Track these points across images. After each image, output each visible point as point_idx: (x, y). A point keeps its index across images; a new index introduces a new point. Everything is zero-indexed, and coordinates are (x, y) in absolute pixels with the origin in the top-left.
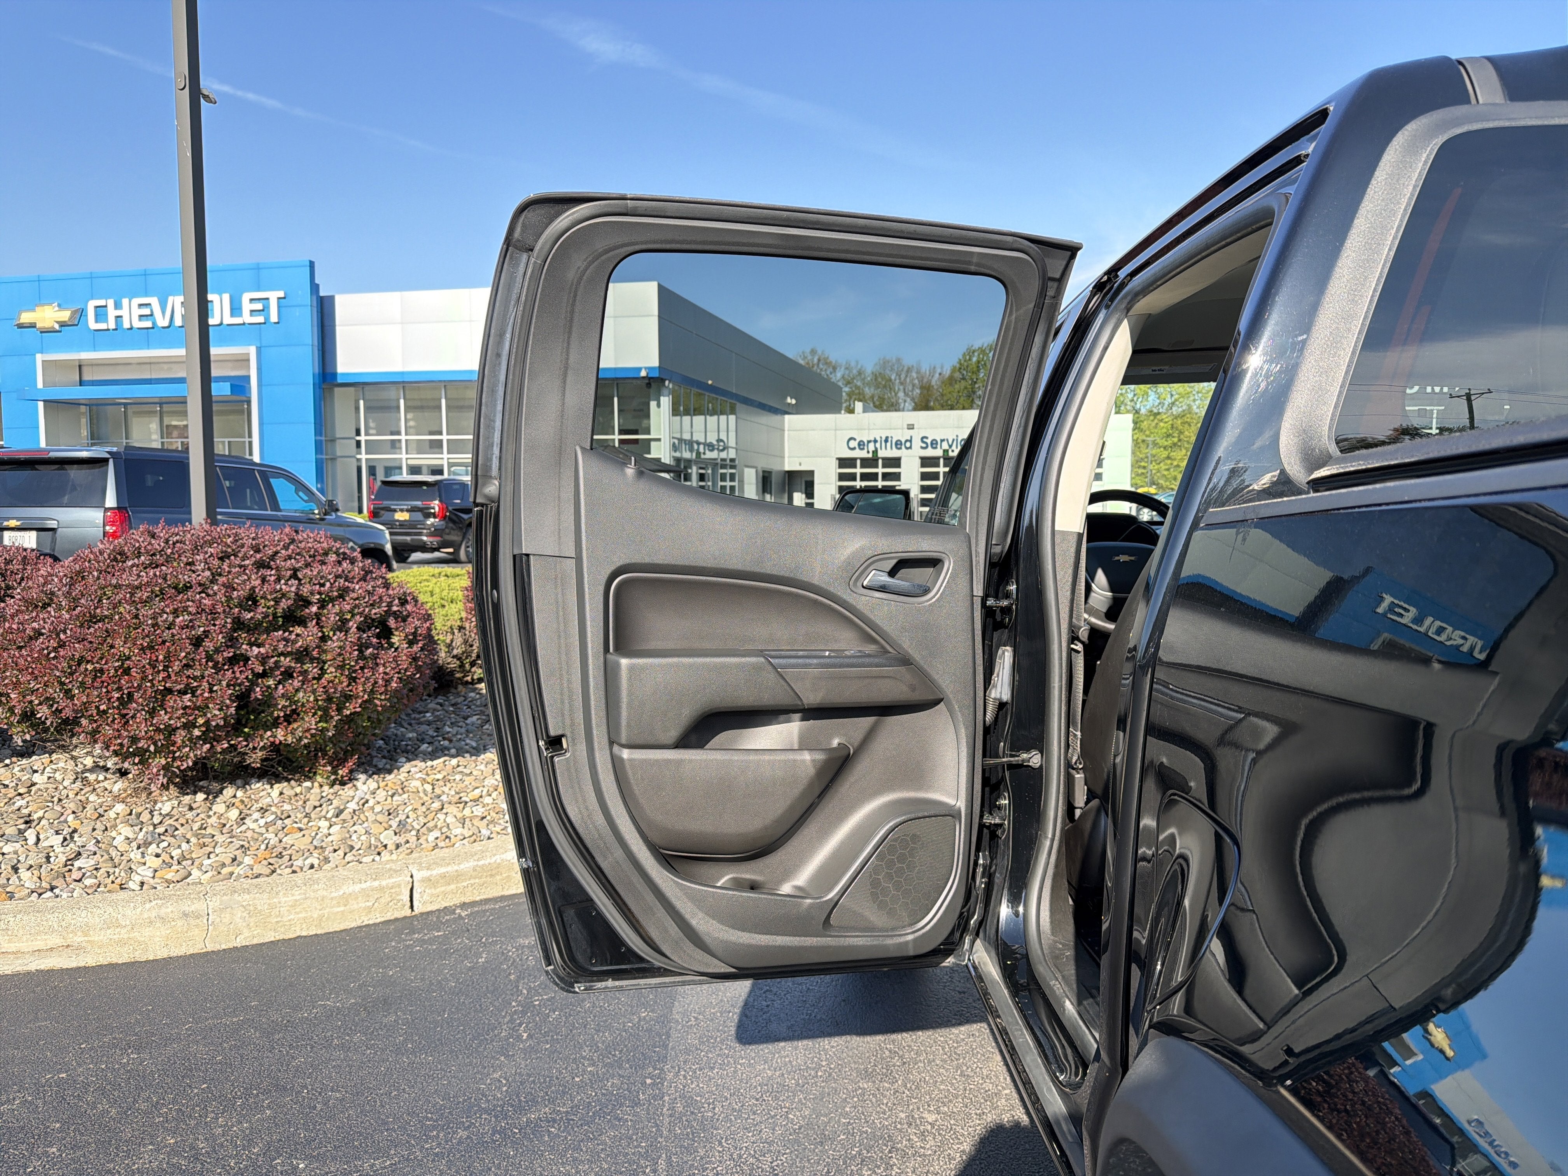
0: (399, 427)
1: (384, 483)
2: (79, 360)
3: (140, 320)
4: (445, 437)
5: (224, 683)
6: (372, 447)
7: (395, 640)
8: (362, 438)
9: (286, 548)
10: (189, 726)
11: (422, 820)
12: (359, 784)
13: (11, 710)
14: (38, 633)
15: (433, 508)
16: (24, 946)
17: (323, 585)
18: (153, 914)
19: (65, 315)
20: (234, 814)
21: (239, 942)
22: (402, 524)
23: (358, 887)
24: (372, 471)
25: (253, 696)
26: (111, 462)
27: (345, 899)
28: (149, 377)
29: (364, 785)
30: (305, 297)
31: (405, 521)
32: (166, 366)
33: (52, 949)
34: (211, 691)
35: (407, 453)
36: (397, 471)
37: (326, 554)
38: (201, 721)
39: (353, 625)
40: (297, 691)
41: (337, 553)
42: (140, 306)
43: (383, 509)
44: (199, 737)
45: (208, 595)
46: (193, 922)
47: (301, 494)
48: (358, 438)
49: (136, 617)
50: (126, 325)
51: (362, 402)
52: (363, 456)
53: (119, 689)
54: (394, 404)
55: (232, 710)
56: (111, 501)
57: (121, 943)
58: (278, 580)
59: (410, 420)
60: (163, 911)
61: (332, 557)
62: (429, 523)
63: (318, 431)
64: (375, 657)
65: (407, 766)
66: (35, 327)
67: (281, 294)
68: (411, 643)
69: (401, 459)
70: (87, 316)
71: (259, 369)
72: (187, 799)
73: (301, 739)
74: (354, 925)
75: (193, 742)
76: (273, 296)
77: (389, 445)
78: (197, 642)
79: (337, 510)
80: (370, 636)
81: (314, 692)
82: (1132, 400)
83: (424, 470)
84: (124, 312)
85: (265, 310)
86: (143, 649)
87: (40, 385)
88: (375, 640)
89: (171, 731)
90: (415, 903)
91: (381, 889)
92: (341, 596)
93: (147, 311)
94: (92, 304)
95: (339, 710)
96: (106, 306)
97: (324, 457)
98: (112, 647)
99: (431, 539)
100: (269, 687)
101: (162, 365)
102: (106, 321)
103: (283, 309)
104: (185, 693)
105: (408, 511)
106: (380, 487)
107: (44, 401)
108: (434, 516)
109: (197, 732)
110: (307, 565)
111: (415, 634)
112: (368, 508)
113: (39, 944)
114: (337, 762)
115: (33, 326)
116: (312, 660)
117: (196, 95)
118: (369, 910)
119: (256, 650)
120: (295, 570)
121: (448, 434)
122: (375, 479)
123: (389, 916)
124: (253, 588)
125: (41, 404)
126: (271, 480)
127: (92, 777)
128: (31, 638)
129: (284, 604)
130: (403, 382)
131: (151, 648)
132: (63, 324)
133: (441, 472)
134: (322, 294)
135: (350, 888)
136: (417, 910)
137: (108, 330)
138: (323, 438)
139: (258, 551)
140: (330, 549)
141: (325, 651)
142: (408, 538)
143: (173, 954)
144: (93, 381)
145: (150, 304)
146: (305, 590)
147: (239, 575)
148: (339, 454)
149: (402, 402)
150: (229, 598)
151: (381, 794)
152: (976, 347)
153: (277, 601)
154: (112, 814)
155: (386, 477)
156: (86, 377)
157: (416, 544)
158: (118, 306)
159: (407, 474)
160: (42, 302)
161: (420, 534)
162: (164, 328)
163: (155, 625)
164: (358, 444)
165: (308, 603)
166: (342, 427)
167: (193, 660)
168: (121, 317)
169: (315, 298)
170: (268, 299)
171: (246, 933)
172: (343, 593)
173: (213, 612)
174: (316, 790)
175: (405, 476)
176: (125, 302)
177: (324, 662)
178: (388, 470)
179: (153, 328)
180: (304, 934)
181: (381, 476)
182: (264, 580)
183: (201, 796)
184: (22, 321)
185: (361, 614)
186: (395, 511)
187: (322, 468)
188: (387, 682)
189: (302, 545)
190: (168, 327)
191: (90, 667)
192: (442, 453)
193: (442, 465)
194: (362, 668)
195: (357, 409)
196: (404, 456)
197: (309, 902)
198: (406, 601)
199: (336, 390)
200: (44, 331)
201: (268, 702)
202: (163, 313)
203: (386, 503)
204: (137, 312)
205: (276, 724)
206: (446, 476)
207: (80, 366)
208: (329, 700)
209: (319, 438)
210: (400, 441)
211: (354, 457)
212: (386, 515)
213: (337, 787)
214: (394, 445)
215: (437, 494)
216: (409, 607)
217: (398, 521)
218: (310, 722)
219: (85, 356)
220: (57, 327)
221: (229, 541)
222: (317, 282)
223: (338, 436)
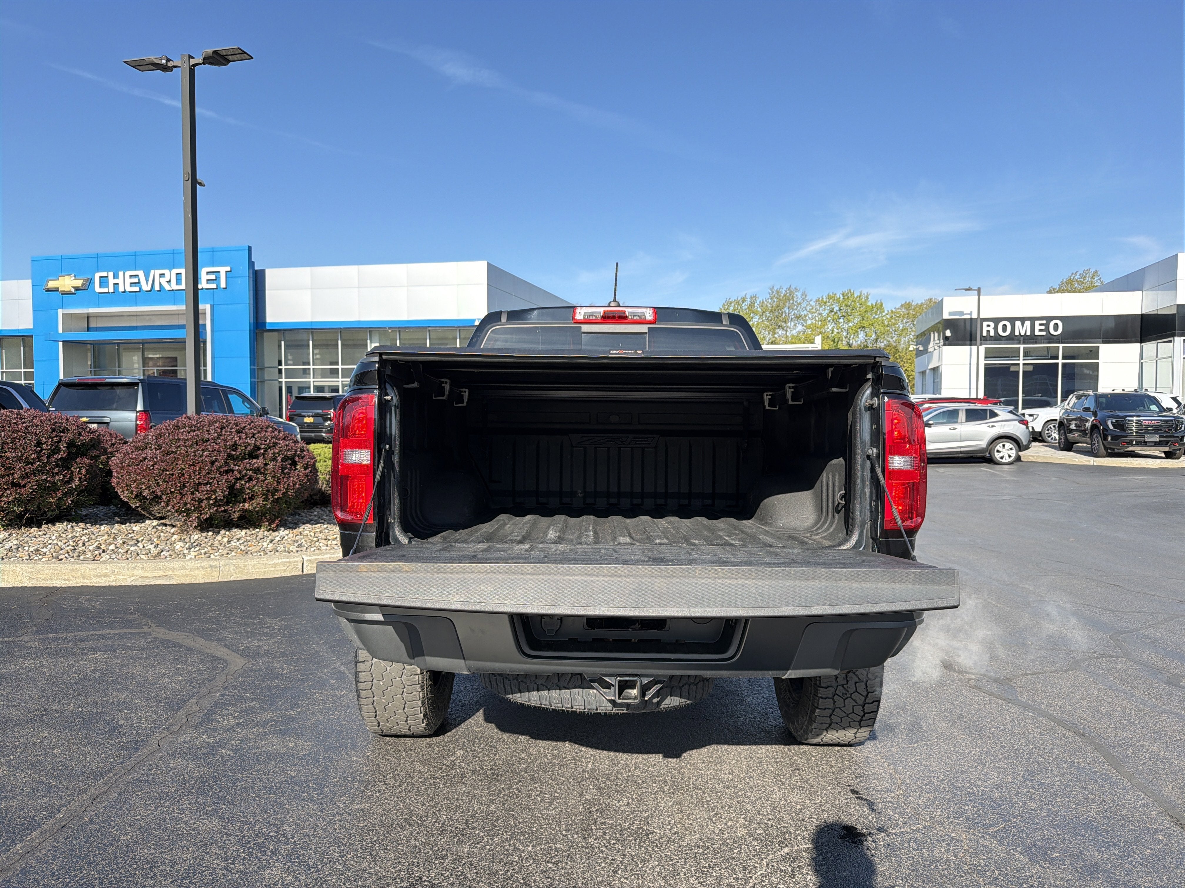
0: (309, 359)
1: (297, 398)
2: (88, 313)
3: (131, 286)
4: (340, 367)
5: (224, 481)
6: (290, 373)
7: (298, 467)
8: (283, 367)
9: (249, 424)
10: (209, 499)
11: (309, 544)
12: (281, 532)
13: (132, 492)
14: (145, 459)
15: (330, 415)
16: (150, 575)
17: (266, 441)
18: (199, 565)
19: (79, 283)
20: (225, 540)
21: (232, 579)
22: (309, 425)
23: (280, 561)
24: (289, 390)
25: (235, 487)
26: (140, 385)
27: (275, 565)
28: (135, 325)
29: (283, 532)
30: (244, 270)
31: (311, 423)
32: (147, 318)
33: (160, 577)
34: (218, 484)
35: (314, 378)
36: (307, 390)
37: (267, 428)
38: (213, 497)
39: (279, 459)
40: (254, 486)
41: (272, 427)
42: (131, 276)
43: (296, 415)
44: (212, 504)
45: (216, 444)
46: (214, 569)
47: (246, 404)
48: (280, 367)
49: (187, 452)
50: (121, 289)
51: (283, 343)
52: (283, 380)
53: (180, 482)
54: (305, 343)
55: (227, 493)
56: (140, 407)
57: (187, 576)
58: (246, 438)
59: (316, 354)
60: (202, 564)
61: (270, 429)
62: (327, 424)
63: (252, 363)
64: (289, 474)
65: (303, 526)
66: (58, 290)
67: (228, 269)
68: (305, 469)
69: (310, 382)
70: (94, 283)
71: (212, 320)
72: (205, 534)
73: (256, 507)
74: (278, 576)
75: (210, 506)
76: (223, 270)
77: (302, 372)
78: (212, 463)
79: (268, 413)
80: (287, 464)
81: (262, 486)
82: (846, 337)
83: (326, 389)
84: (120, 281)
85: (217, 280)
86: (190, 465)
87: (60, 330)
88: (289, 466)
89: (200, 501)
90: (304, 570)
91: (290, 562)
92: (274, 446)
93: (135, 280)
94: (97, 276)
95: (273, 496)
96: (107, 277)
97: (256, 380)
98: (177, 464)
99: (328, 435)
100: (242, 485)
101: (145, 317)
102: (107, 287)
103: (229, 279)
104: (207, 485)
105: (312, 416)
106: (294, 401)
107: (63, 341)
108: (330, 419)
109: (211, 502)
110: (259, 432)
111: (307, 464)
112: (286, 415)
113: (155, 574)
114: (271, 522)
115: (57, 290)
116: (261, 473)
117: (194, 182)
118: (285, 570)
119: (237, 467)
120: (254, 434)
121: (342, 365)
122: (292, 396)
123: (293, 574)
124: (235, 441)
125: (61, 344)
126: (229, 396)
127: (160, 528)
128: (141, 461)
129: (249, 448)
130: (312, 329)
131: (193, 465)
132: (77, 289)
133: (337, 391)
134: (256, 268)
135: (276, 561)
136: (305, 573)
137: (109, 293)
138: (256, 367)
139: (237, 426)
140: (269, 426)
141: (267, 470)
142: (313, 435)
143: (206, 582)
144: (96, 328)
145: (137, 275)
146: (258, 443)
147: (230, 435)
148: (266, 378)
149: (311, 342)
150: (225, 445)
151: (291, 535)
152: (733, 299)
153: (246, 447)
154: (173, 539)
155: (300, 394)
156: (92, 325)
157: (317, 438)
158: (115, 276)
159: (314, 392)
160: (63, 274)
161: (321, 432)
162: (147, 291)
163: (195, 455)
164: (280, 371)
165: (259, 449)
166: (269, 360)
167: (211, 470)
168: (118, 284)
169: (251, 271)
170: (219, 272)
171: (235, 575)
172: (275, 444)
173: (219, 451)
174: (261, 532)
175: (312, 393)
176: (121, 274)
177: (266, 475)
178: (301, 389)
179: (139, 291)
180: (258, 577)
181: (295, 393)
182: (240, 438)
183: (210, 533)
184: (49, 286)
185: (283, 454)
186: (304, 416)
187: (255, 388)
188: (294, 484)
189: (257, 423)
190: (150, 291)
191: (168, 473)
192: (338, 378)
193: (338, 386)
194: (283, 478)
195: (280, 346)
196: (312, 380)
197: (260, 565)
198: (304, 451)
199: (265, 334)
200: (64, 294)
201: (242, 490)
202: (147, 281)
203: (298, 411)
204: (129, 281)
205: (244, 501)
206: (341, 393)
207: (88, 317)
208: (268, 491)
209: (253, 367)
210: (309, 369)
211: (277, 380)
212: (299, 419)
213: (271, 532)
214: (306, 372)
215: (332, 405)
216: (305, 453)
217: (306, 423)
218: (260, 500)
219: (92, 310)
220: (73, 290)
221: (224, 421)
222: (253, 260)
223: (266, 366)
